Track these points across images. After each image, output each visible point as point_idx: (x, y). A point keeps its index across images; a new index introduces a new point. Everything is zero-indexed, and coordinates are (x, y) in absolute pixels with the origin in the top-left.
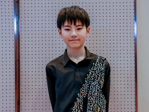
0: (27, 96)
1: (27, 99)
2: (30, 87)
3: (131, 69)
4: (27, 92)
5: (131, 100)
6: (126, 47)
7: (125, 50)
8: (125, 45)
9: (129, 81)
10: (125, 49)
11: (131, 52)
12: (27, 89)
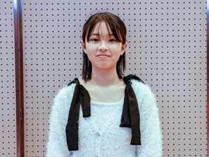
0: (35, 103)
1: (35, 108)
2: (40, 89)
3: (200, 60)
4: (35, 97)
5: (201, 109)
6: (192, 25)
7: (192, 30)
8: (192, 22)
9: (198, 79)
10: (191, 28)
11: (200, 33)
12: (35, 92)
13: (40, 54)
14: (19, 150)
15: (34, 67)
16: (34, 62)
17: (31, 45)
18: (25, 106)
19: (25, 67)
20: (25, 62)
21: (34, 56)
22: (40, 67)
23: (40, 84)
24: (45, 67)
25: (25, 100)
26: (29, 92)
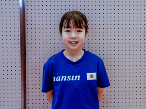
0: (34, 47)
1: (34, 51)
2: (37, 38)
12: (34, 40)
13: (37, 13)
14: (23, 79)
15: (33, 23)
16: (33, 19)
17: (31, 7)
18: (27, 49)
19: (26, 23)
20: (26, 19)
21: (33, 15)
22: (37, 23)
23: (37, 34)
24: (41, 23)
25: (27, 45)
26: (30, 40)
